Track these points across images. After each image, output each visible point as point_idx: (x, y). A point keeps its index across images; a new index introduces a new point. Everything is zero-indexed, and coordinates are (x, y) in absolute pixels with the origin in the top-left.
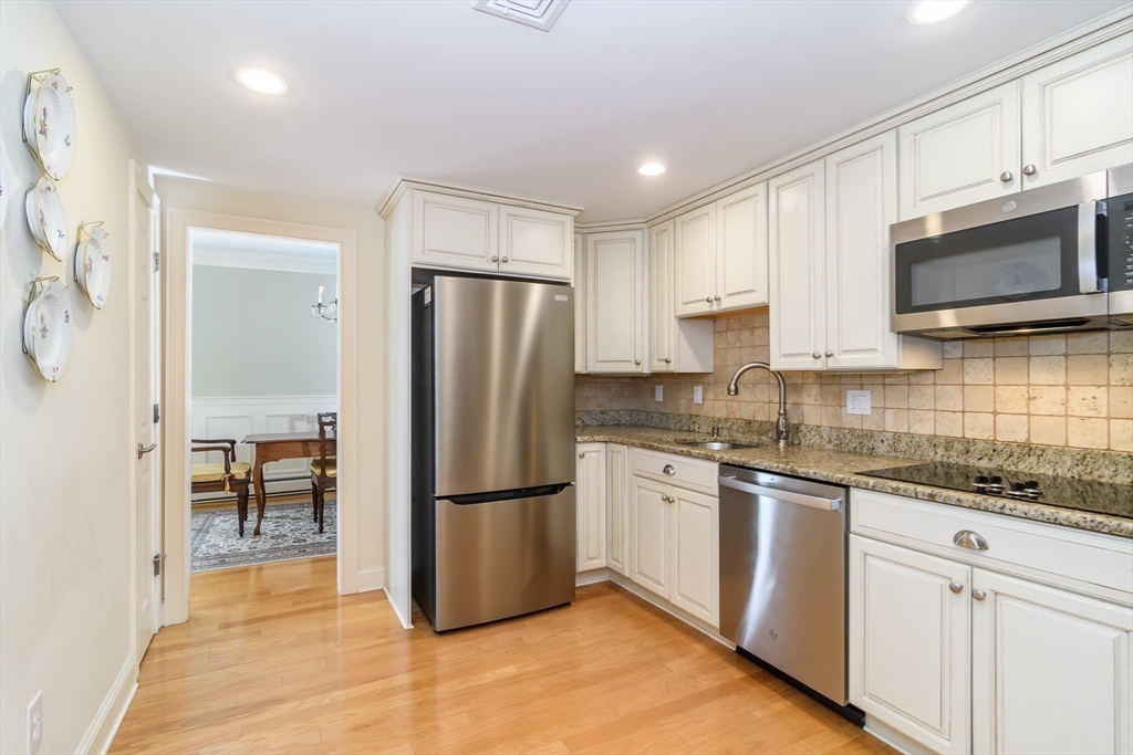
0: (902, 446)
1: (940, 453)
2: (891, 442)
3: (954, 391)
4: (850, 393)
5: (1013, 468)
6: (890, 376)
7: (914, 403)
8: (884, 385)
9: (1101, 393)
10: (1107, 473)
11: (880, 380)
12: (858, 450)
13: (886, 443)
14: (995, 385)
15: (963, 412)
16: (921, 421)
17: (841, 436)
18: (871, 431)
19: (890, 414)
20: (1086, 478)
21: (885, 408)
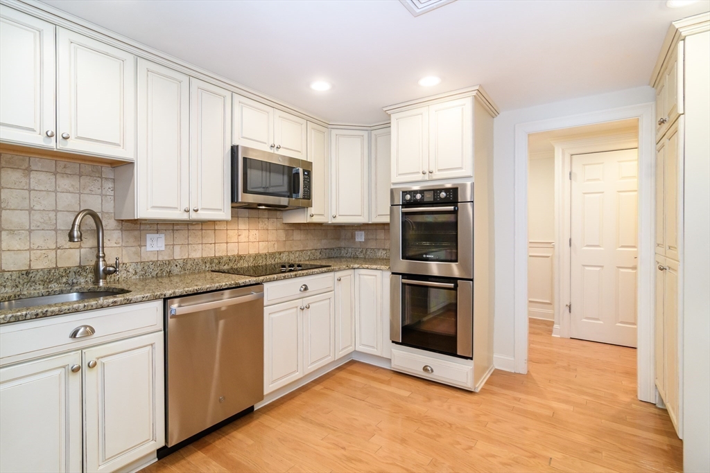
0: (188, 266)
1: (208, 266)
2: (181, 266)
3: (211, 233)
4: (149, 236)
5: (236, 267)
6: (177, 224)
7: (191, 240)
8: (173, 230)
9: (256, 232)
10: (261, 261)
11: (171, 227)
12: (159, 275)
13: (178, 267)
14: (227, 230)
15: (215, 243)
16: (195, 250)
17: (146, 268)
18: (168, 261)
19: (177, 248)
20: (256, 265)
21: (173, 245)
